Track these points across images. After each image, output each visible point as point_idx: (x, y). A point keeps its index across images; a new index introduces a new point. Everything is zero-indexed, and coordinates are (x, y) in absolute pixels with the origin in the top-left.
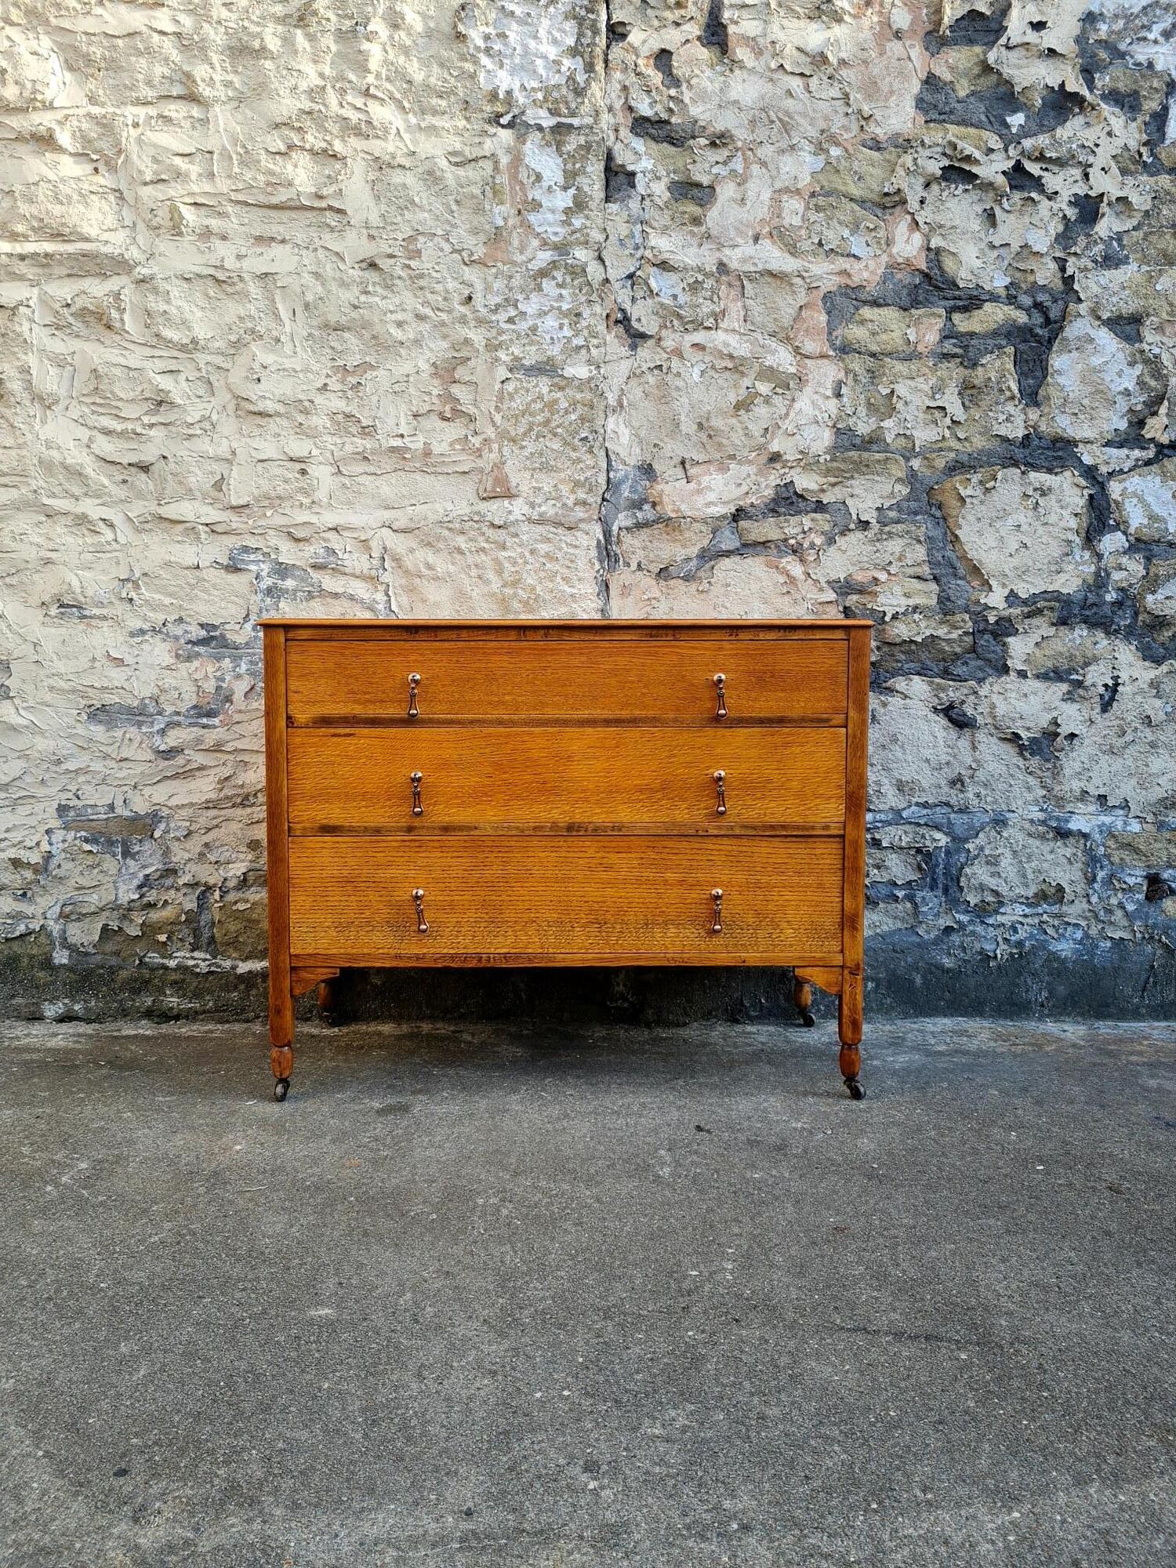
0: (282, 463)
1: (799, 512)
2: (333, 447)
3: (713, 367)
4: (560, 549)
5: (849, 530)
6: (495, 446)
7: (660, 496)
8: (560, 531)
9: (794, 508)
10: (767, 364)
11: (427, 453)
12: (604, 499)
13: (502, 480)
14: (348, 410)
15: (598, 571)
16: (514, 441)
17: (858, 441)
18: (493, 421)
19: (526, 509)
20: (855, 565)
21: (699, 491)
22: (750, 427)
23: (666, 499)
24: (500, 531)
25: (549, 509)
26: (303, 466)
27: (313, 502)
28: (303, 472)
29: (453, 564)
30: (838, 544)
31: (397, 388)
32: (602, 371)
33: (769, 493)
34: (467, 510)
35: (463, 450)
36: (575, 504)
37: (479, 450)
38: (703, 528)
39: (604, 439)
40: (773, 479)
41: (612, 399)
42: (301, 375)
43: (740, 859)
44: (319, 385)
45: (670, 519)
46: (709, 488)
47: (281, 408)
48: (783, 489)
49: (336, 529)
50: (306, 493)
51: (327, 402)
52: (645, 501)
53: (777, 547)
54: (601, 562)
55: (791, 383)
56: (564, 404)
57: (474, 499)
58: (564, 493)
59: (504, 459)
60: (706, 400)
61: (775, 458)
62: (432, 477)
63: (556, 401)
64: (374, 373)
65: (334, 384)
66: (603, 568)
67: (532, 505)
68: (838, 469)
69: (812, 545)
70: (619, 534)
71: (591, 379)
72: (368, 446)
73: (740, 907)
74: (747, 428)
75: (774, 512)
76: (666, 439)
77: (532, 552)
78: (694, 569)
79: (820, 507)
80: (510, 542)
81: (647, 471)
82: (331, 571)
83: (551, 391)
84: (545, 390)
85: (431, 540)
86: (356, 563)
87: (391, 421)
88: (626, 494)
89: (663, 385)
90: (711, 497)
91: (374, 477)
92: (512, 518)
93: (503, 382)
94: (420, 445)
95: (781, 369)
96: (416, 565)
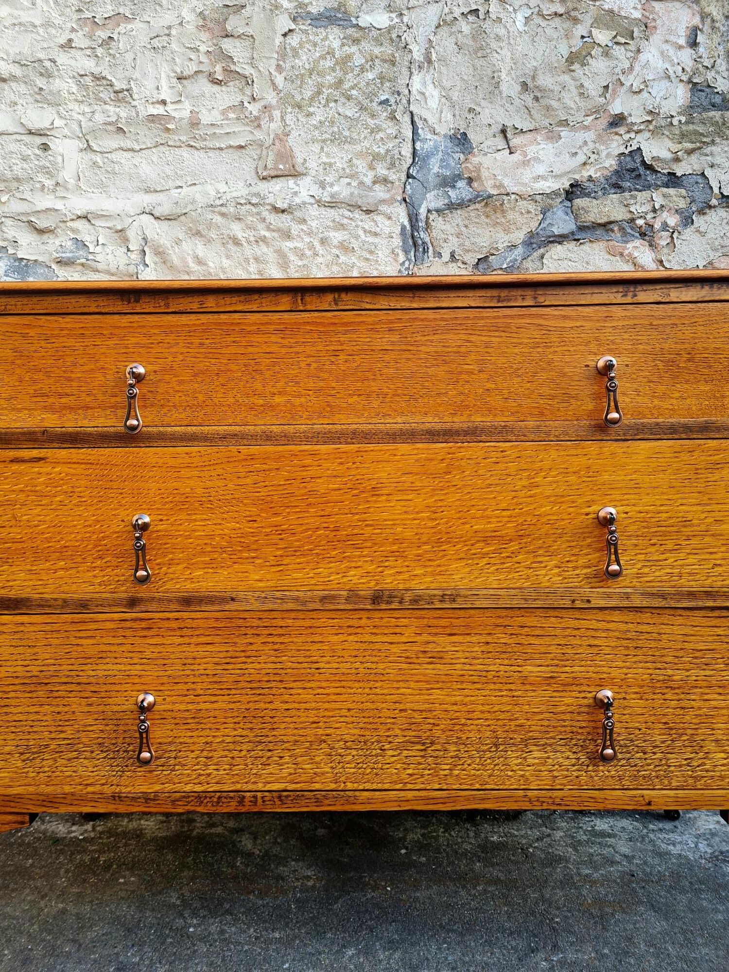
0: (19, 137)
1: (648, 187)
2: (80, 117)
3: (540, 14)
4: (357, 237)
5: (710, 207)
6: (277, 114)
7: (478, 170)
8: (357, 214)
9: (642, 182)
10: (606, 7)
11: (195, 124)
12: (409, 176)
13: (286, 156)
14: (96, 71)
15: (403, 264)
16: (300, 107)
17: (718, 100)
18: (274, 84)
19: (315, 190)
20: (716, 250)
21: (525, 163)
22: (586, 84)
23: (484, 174)
24: (284, 216)
25: (342, 190)
26: (44, 140)
27: (57, 184)
28: (45, 147)
29: (228, 257)
30: (696, 225)
31: (156, 43)
32: (405, 19)
33: (611, 163)
34: (244, 192)
35: (238, 119)
36: (374, 183)
37: (257, 118)
38: (532, 207)
39: (409, 102)
40: (616, 146)
41: (417, 53)
42: (41, 31)
43: (640, 643)
44: (62, 40)
45: (490, 196)
46: (537, 159)
47: (17, 71)
48: (628, 159)
49: (86, 217)
50: (49, 174)
51: (72, 63)
52: (459, 177)
53: (622, 229)
54: (406, 252)
55: (636, 30)
56: (358, 60)
57: (253, 180)
58: (360, 169)
59: (288, 129)
60: (531, 54)
61: (618, 121)
62: (202, 154)
63: (349, 57)
64: (129, 27)
65: (80, 40)
66: (409, 260)
67: (322, 185)
68: (696, 133)
69: (665, 226)
70: (427, 218)
71: (390, 29)
72: (123, 114)
73: (641, 719)
74: (582, 85)
75: (617, 187)
76: (483, 103)
77: (323, 241)
78: (519, 259)
79: (673, 180)
80: (295, 229)
81: (461, 140)
82: (80, 268)
83: (343, 45)
84: (336, 44)
85: (200, 228)
86: (110, 257)
87: (150, 84)
88: (436, 169)
89: (479, 34)
90: (541, 169)
91: (131, 154)
92: (297, 200)
93: (285, 35)
94: (186, 114)
95: (623, 14)
96: (183, 260)
